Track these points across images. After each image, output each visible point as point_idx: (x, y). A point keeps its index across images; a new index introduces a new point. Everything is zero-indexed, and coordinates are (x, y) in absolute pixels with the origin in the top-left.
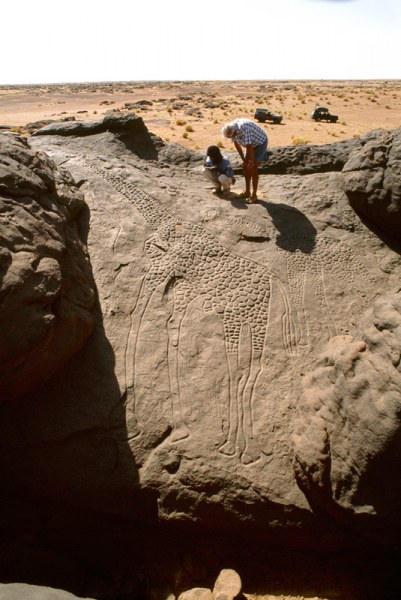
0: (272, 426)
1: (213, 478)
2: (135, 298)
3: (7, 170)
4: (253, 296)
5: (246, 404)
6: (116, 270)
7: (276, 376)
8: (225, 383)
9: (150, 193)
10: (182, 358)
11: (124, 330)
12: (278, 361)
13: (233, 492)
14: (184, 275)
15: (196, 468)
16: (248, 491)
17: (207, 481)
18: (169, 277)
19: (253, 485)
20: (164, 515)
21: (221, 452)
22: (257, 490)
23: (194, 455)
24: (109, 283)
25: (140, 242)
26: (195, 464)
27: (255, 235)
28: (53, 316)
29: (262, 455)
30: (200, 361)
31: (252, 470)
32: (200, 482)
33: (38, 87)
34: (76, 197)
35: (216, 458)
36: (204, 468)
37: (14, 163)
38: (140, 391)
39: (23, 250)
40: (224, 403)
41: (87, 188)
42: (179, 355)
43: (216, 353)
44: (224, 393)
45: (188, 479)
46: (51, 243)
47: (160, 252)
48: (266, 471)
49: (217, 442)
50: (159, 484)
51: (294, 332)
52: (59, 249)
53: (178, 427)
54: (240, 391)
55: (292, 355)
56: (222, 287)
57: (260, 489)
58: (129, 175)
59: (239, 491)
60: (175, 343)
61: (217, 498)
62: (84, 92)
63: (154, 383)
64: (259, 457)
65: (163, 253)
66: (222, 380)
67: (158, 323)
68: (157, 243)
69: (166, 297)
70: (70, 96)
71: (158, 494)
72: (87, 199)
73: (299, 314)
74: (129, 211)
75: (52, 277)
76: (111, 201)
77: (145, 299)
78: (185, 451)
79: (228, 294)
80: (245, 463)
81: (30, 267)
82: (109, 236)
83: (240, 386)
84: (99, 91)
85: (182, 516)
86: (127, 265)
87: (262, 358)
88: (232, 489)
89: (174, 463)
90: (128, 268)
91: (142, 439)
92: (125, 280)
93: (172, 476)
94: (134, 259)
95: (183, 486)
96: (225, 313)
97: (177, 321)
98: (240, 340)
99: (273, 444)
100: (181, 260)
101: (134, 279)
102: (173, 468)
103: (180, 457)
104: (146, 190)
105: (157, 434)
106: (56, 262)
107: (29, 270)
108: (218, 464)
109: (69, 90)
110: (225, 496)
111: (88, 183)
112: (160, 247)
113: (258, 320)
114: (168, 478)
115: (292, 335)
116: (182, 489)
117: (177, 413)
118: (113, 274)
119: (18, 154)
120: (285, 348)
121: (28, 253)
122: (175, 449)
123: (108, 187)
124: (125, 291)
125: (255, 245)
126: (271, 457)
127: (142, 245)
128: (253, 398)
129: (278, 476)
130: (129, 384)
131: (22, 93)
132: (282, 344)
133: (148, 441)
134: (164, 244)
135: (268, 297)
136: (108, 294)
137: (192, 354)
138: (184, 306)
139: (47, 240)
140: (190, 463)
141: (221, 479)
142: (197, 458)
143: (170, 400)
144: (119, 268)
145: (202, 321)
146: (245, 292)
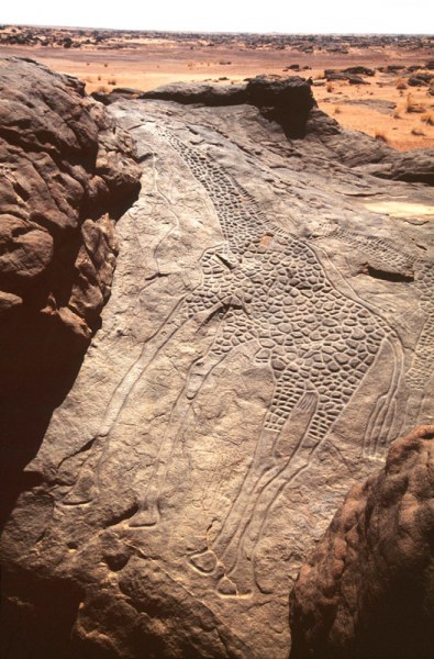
0: (288, 552)
1: (165, 596)
2: (159, 323)
3: (27, 113)
4: (343, 357)
5: (261, 507)
6: (147, 279)
7: (328, 482)
8: (242, 468)
9: (244, 186)
10: (192, 417)
11: (128, 360)
12: (344, 461)
13: (187, 628)
14: (247, 305)
15: (147, 572)
16: (210, 635)
17: (155, 597)
18: (220, 304)
19: (221, 627)
20: (81, 629)
21: (193, 562)
22: (226, 637)
23: (150, 553)
24: (131, 294)
25: (199, 248)
26: (147, 566)
27: (390, 269)
28: (20, 300)
29: (254, 588)
30: (219, 428)
31: (227, 605)
32: (145, 595)
33: (197, 36)
34: (128, 172)
35: (181, 568)
36: (156, 576)
37: (42, 107)
38: (114, 445)
39: (10, 213)
40: (228, 496)
41: (150, 166)
42: (191, 411)
43: (246, 423)
44: (234, 482)
45: (130, 585)
46: (53, 215)
47: (223, 267)
48: (250, 615)
49: (191, 546)
50: (90, 580)
51: (389, 425)
52: (62, 224)
53: (146, 509)
54: (260, 485)
55: (370, 458)
56: (299, 334)
57: (229, 638)
58: (221, 157)
59: (197, 630)
60: (191, 395)
61: (160, 626)
62: (265, 47)
63: (138, 439)
64: (249, 592)
65: (228, 270)
66: (237, 463)
67: (179, 362)
68: (223, 256)
69: (204, 329)
70: (241, 53)
71: (82, 596)
72: (144, 180)
73: (412, 401)
74: (199, 205)
75: (36, 254)
76: (180, 187)
77: (174, 326)
78: (141, 544)
79: (304, 346)
80: (221, 591)
81: (9, 233)
82: (155, 233)
83: (264, 479)
84: (289, 48)
85: (105, 641)
86: (166, 275)
87: (318, 449)
88: (188, 623)
89: (119, 556)
90: (165, 280)
91: (89, 510)
92: (155, 294)
93: (112, 575)
94: (180, 269)
95: (121, 595)
96: (286, 371)
97: (208, 365)
98: (291, 415)
99: (279, 579)
100: (250, 284)
101: (169, 297)
102: (116, 563)
103: (131, 550)
104: (239, 180)
105: (115, 510)
106: (50, 239)
107: (7, 236)
108: (180, 578)
109: (242, 45)
110: (173, 629)
111: (155, 159)
112: (225, 262)
113: (336, 393)
114: (104, 576)
115: (384, 429)
116: (118, 599)
117: (153, 488)
118: (143, 283)
119: (55, 98)
120: (362, 443)
121: (15, 219)
122: (129, 538)
123: (183, 168)
124: (150, 309)
125: (382, 285)
126: (268, 598)
127: (199, 253)
128: (277, 502)
129: (267, 629)
130: (104, 430)
131: (172, 44)
132: (360, 437)
133: (98, 516)
134: (233, 259)
135: (369, 364)
136: (124, 307)
137: (209, 415)
138: (226, 348)
139: (49, 208)
140: (143, 562)
141: (175, 600)
142: (154, 558)
143: (151, 469)
144: (153, 277)
145: (245, 374)
146: (330, 349)
